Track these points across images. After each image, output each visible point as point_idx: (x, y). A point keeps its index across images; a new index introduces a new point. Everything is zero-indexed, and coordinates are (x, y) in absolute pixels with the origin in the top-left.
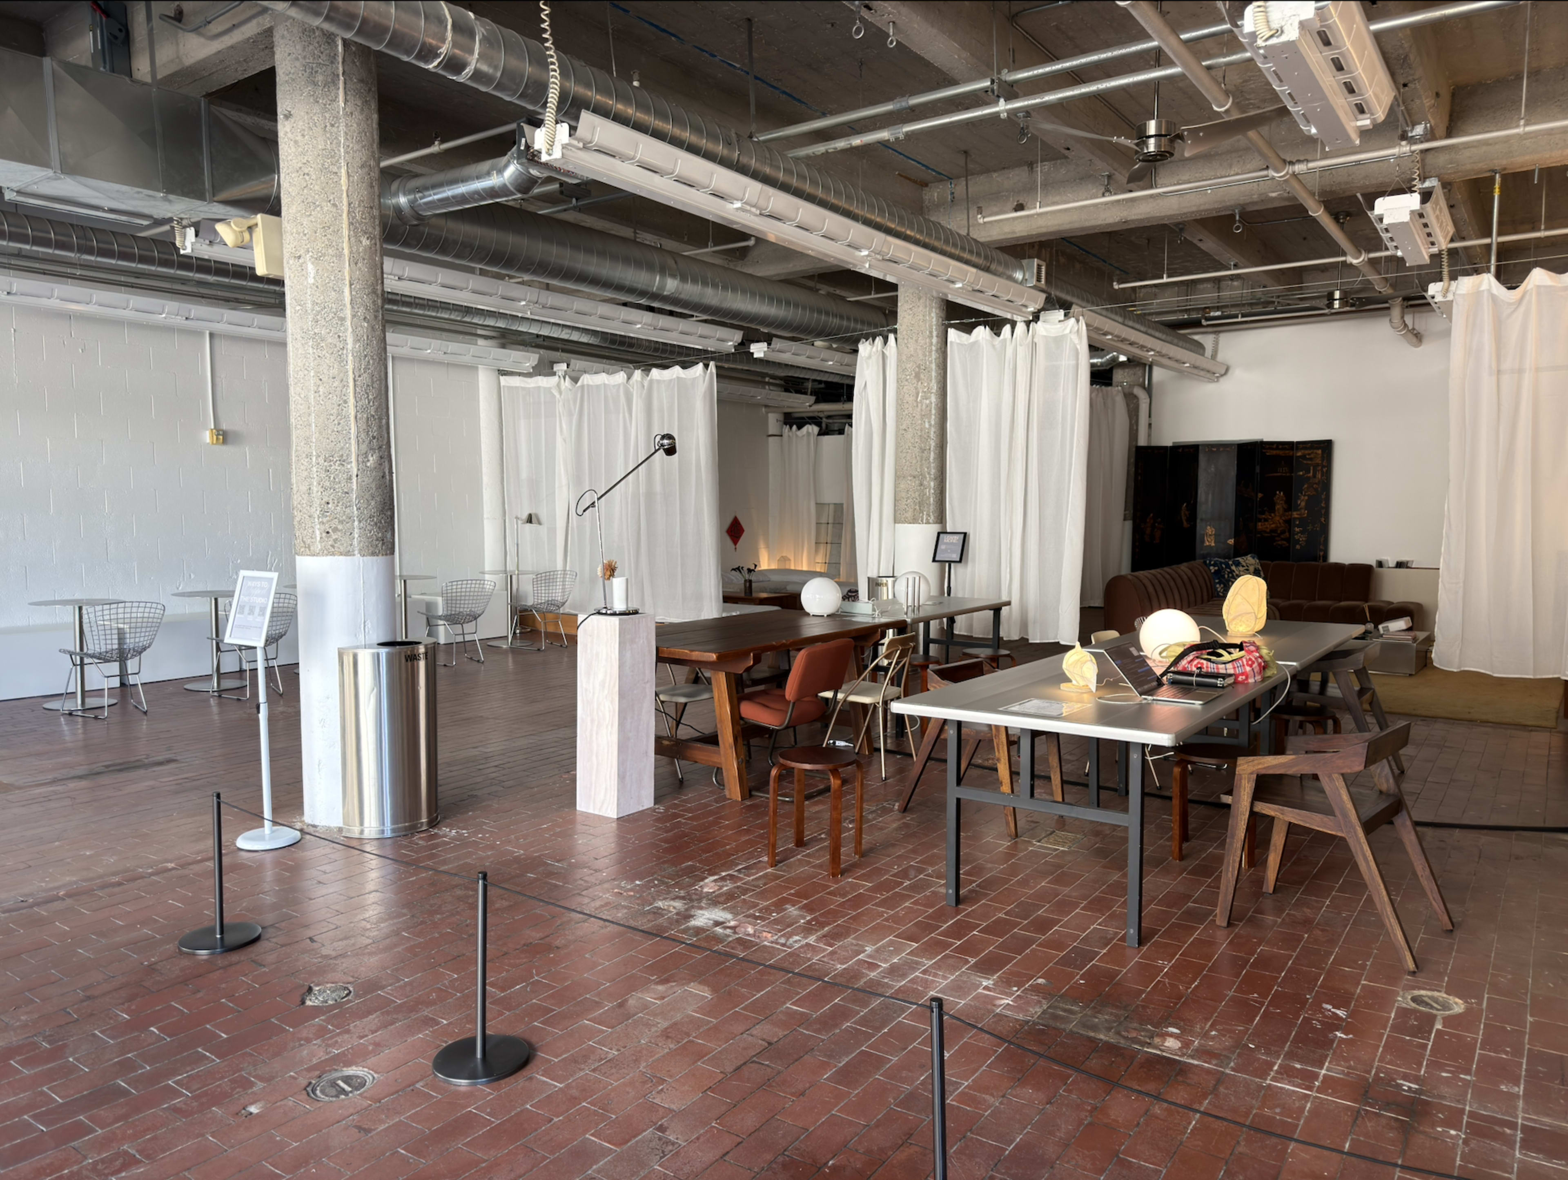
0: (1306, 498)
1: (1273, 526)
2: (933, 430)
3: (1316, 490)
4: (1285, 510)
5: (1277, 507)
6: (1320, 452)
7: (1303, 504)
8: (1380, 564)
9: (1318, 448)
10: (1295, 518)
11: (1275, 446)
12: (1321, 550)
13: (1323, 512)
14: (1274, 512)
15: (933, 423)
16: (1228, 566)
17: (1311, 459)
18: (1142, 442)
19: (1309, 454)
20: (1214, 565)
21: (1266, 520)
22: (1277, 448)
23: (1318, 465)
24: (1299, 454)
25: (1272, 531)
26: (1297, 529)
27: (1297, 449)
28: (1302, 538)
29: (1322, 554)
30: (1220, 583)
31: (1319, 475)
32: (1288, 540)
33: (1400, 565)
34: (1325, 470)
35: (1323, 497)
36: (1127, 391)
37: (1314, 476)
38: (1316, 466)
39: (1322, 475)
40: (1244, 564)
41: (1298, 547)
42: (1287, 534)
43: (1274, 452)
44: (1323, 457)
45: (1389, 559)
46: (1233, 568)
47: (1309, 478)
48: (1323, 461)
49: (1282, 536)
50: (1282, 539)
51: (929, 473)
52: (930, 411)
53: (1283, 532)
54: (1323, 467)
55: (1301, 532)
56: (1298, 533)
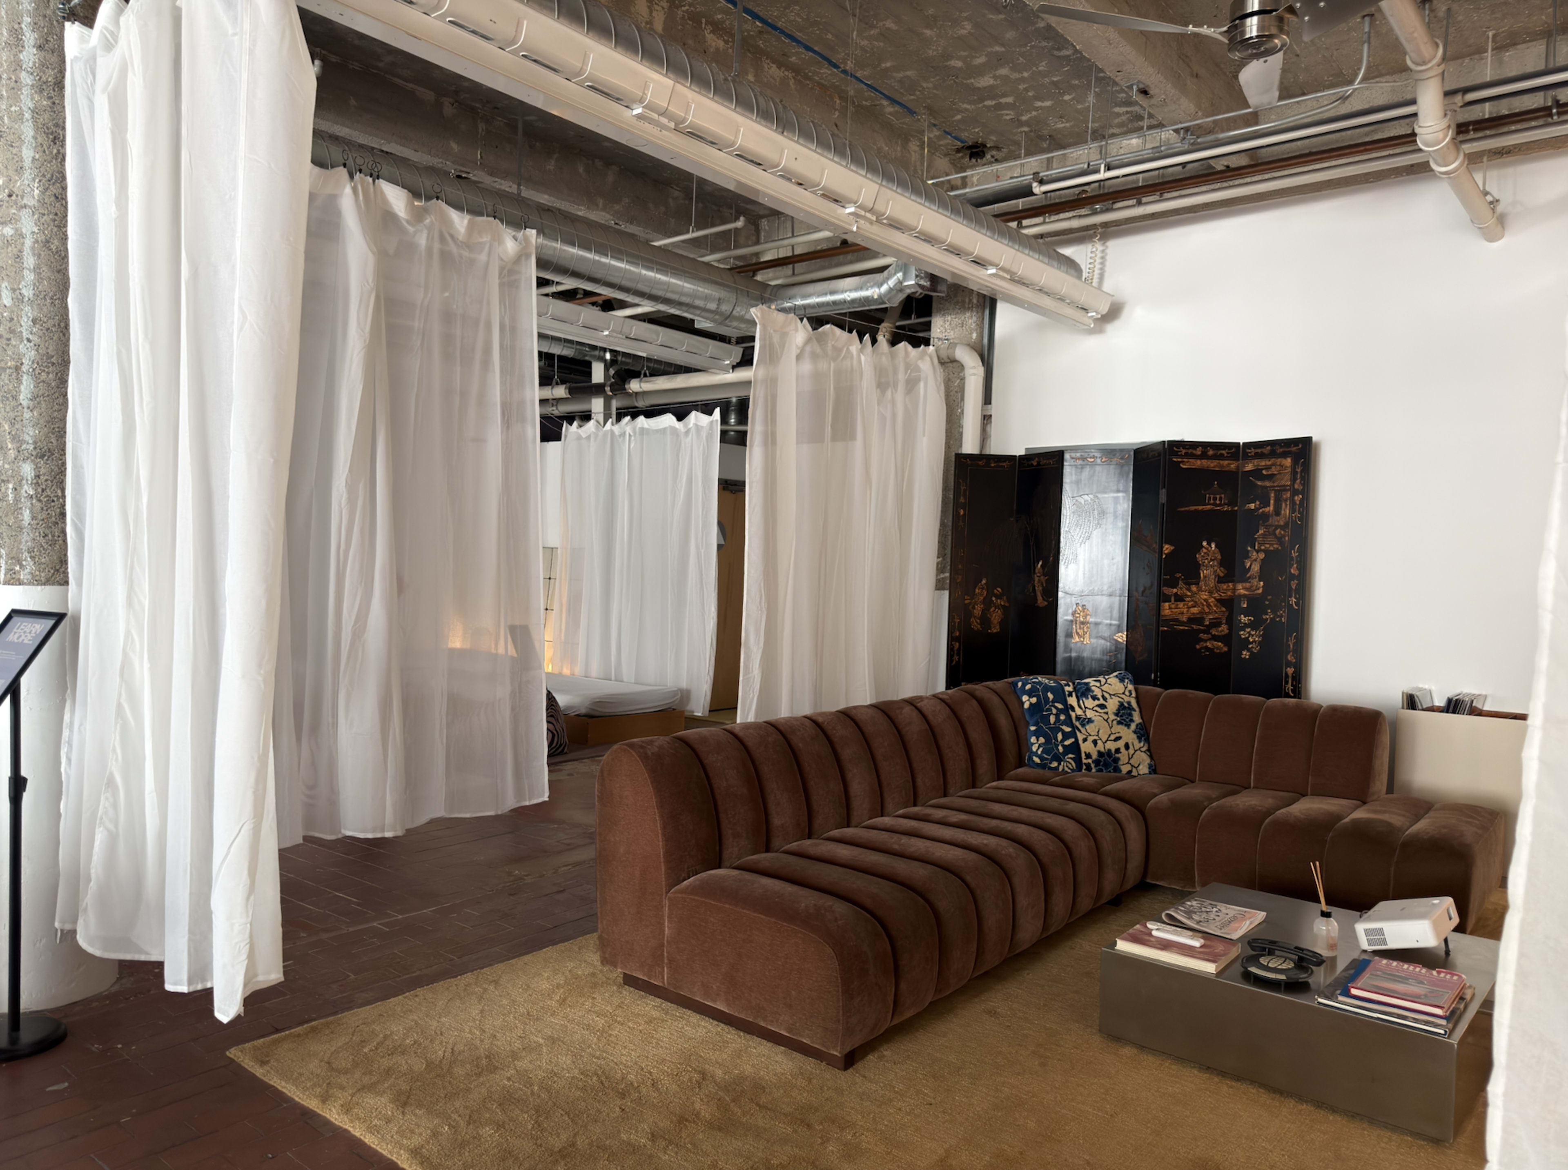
0: (1262, 556)
1: (1195, 610)
2: (27, 314)
3: (1280, 540)
4: (1221, 580)
5: (1204, 573)
6: (1288, 462)
7: (1256, 568)
8: (1411, 702)
9: (1284, 455)
10: (1240, 596)
11: (1199, 452)
12: (1289, 664)
13: (1294, 584)
14: (1197, 584)
15: (28, 292)
16: (1061, 696)
17: (1271, 477)
18: (970, 446)
19: (1268, 468)
20: (1030, 694)
21: (1179, 598)
22: (1204, 456)
23: (1283, 489)
24: (1249, 467)
25: (1192, 620)
26: (1244, 619)
27: (1246, 457)
28: (1254, 637)
29: (1290, 671)
30: (1037, 734)
31: (1286, 511)
32: (1226, 639)
33: (1454, 706)
34: (1298, 498)
35: (1294, 554)
36: (944, 354)
37: (1277, 512)
38: (1281, 490)
39: (1293, 511)
40: (1098, 692)
41: (1245, 654)
42: (1224, 629)
43: (1198, 463)
44: (1294, 473)
45: (1433, 688)
46: (1072, 701)
47: (1266, 517)
48: (1294, 480)
49: (1214, 632)
50: (1215, 638)
51: (15, 438)
52: (19, 257)
53: (1216, 624)
54: (1295, 492)
55: (1253, 625)
56: (1246, 625)
